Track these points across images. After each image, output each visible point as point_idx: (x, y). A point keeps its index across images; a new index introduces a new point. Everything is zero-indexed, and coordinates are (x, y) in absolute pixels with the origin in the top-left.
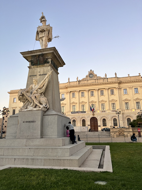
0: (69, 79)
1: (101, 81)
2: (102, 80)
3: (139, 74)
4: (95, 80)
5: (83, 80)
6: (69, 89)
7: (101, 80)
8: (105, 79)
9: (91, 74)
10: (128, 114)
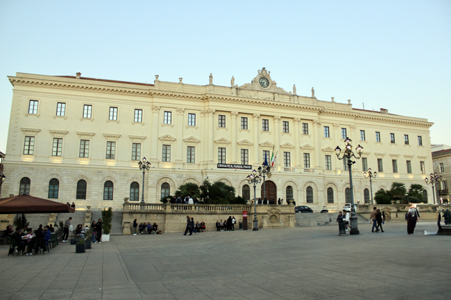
0: (211, 77)
1: (286, 100)
2: (288, 97)
3: (349, 101)
4: (274, 93)
5: (246, 87)
6: (211, 103)
7: (285, 97)
8: (293, 96)
9: (264, 80)
10: (331, 180)
